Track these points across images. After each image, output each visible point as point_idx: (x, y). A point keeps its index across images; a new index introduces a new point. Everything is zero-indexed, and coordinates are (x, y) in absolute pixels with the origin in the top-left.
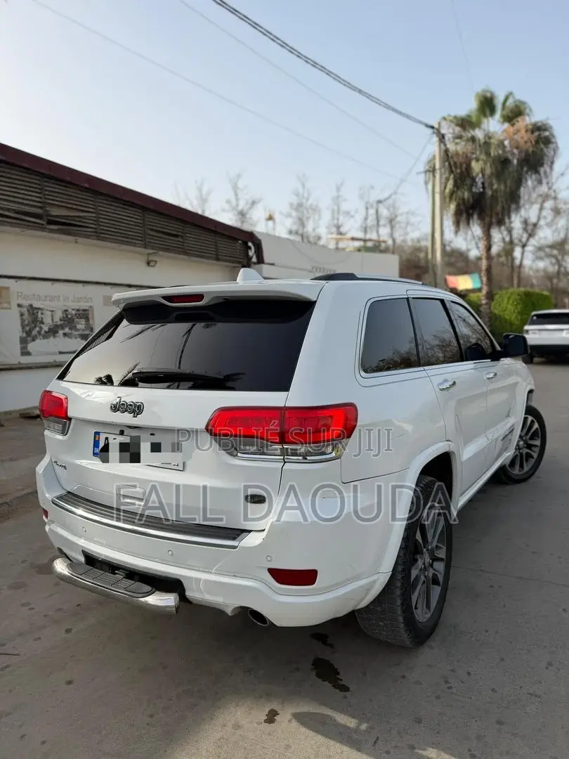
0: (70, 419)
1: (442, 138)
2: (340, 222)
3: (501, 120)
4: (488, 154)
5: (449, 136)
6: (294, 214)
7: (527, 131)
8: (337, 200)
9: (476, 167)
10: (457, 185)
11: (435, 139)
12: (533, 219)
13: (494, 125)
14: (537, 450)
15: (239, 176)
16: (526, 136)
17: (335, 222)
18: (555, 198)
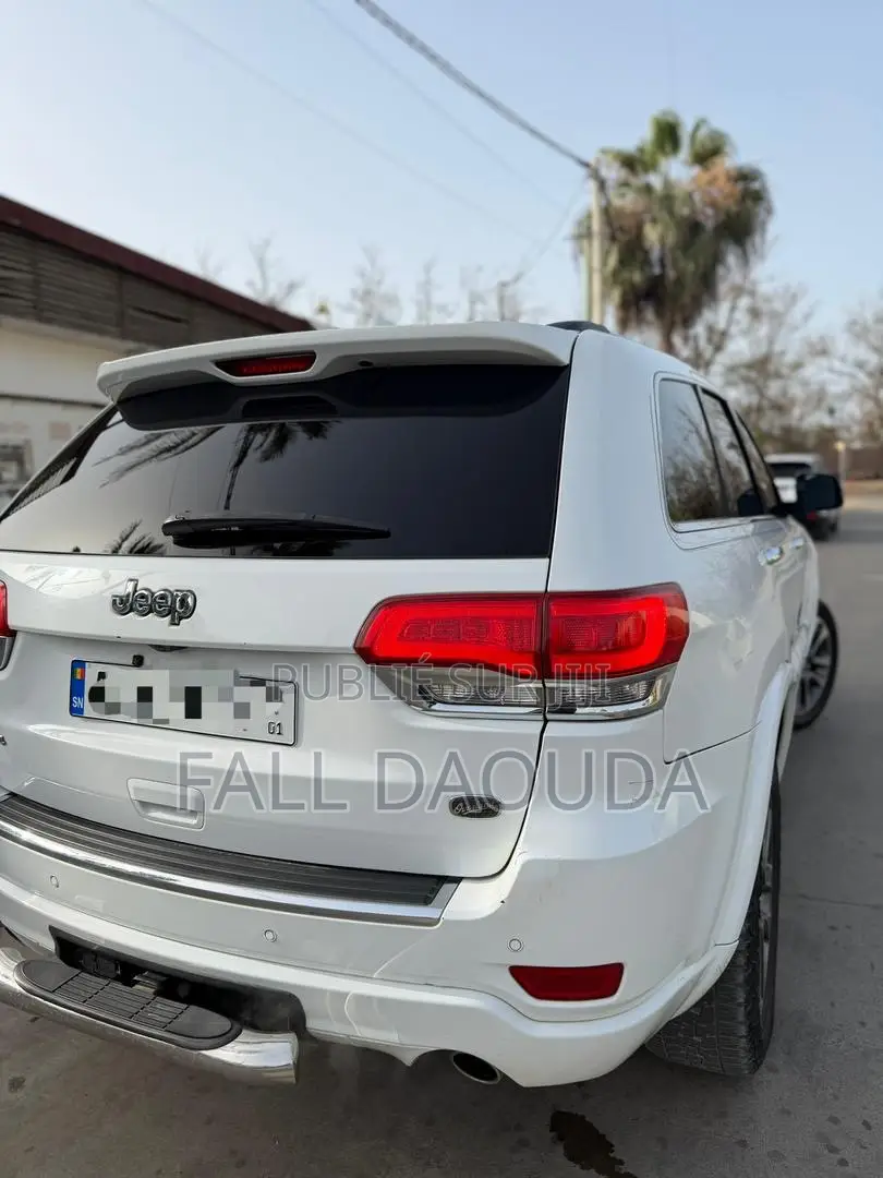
0: (13, 634)
1: (602, 185)
3: (689, 159)
4: (671, 212)
5: (610, 184)
6: (358, 305)
8: (426, 286)
9: (652, 235)
10: (624, 262)
11: (592, 185)
12: (721, 325)
13: (678, 170)
14: (825, 673)
15: (267, 243)
16: (728, 188)
18: (752, 293)
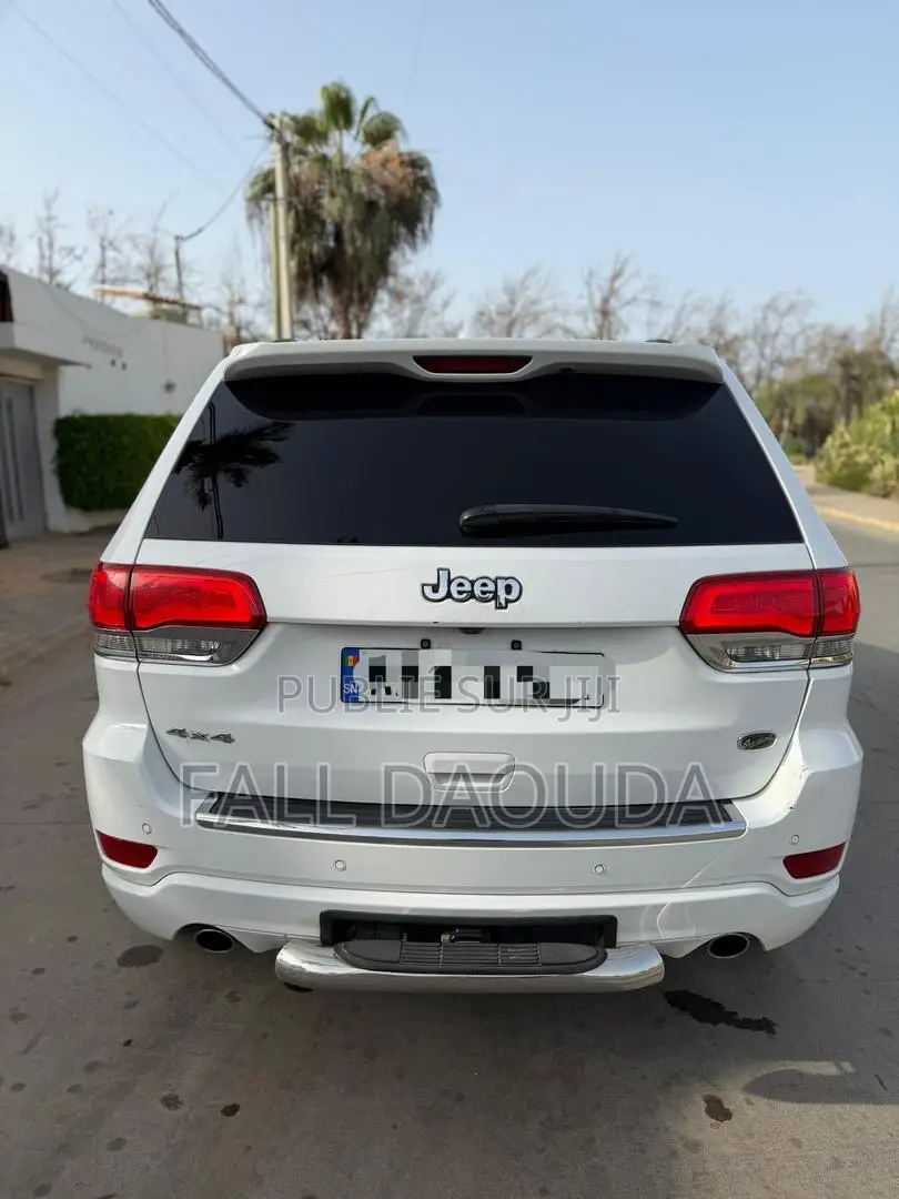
0: (262, 626)
1: (285, 147)
2: (56, 266)
3: (362, 138)
4: (349, 188)
7: (402, 163)
9: (330, 205)
16: (401, 172)
17: (46, 263)
